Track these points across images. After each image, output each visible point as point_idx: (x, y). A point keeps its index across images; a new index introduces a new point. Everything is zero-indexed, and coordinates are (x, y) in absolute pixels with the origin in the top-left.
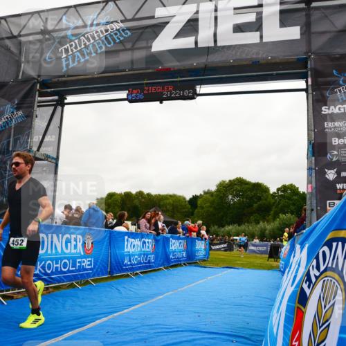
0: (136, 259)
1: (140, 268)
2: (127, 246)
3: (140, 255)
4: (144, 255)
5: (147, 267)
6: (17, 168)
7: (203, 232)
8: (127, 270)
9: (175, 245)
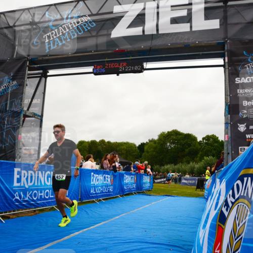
0: (100, 189)
1: (102, 196)
2: (93, 180)
3: (102, 187)
4: (105, 186)
5: (107, 195)
7: (149, 170)
8: (93, 197)
9: (128, 179)
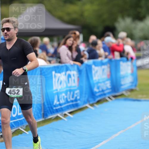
0: (64, 96)
1: (68, 108)
2: (55, 82)
3: (66, 93)
4: (70, 91)
5: (73, 106)
6: (8, 33)
7: (128, 48)
8: (57, 111)
9: (98, 73)
